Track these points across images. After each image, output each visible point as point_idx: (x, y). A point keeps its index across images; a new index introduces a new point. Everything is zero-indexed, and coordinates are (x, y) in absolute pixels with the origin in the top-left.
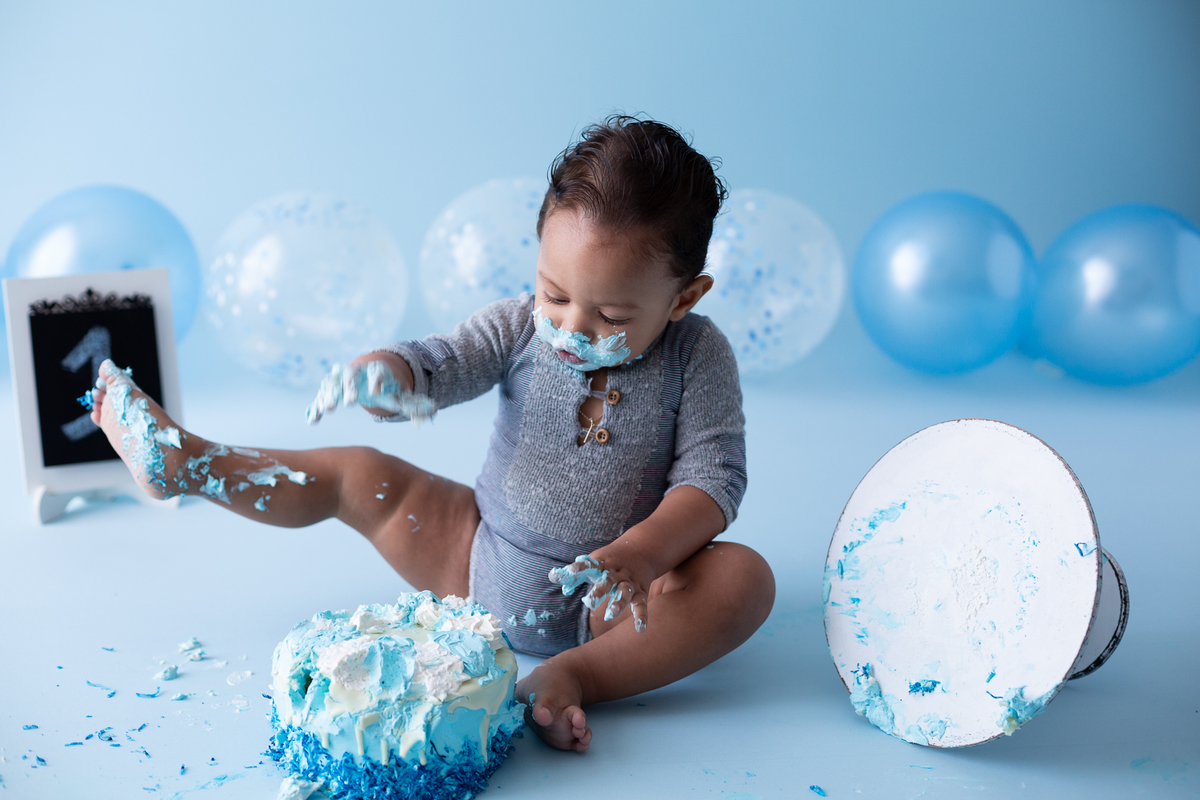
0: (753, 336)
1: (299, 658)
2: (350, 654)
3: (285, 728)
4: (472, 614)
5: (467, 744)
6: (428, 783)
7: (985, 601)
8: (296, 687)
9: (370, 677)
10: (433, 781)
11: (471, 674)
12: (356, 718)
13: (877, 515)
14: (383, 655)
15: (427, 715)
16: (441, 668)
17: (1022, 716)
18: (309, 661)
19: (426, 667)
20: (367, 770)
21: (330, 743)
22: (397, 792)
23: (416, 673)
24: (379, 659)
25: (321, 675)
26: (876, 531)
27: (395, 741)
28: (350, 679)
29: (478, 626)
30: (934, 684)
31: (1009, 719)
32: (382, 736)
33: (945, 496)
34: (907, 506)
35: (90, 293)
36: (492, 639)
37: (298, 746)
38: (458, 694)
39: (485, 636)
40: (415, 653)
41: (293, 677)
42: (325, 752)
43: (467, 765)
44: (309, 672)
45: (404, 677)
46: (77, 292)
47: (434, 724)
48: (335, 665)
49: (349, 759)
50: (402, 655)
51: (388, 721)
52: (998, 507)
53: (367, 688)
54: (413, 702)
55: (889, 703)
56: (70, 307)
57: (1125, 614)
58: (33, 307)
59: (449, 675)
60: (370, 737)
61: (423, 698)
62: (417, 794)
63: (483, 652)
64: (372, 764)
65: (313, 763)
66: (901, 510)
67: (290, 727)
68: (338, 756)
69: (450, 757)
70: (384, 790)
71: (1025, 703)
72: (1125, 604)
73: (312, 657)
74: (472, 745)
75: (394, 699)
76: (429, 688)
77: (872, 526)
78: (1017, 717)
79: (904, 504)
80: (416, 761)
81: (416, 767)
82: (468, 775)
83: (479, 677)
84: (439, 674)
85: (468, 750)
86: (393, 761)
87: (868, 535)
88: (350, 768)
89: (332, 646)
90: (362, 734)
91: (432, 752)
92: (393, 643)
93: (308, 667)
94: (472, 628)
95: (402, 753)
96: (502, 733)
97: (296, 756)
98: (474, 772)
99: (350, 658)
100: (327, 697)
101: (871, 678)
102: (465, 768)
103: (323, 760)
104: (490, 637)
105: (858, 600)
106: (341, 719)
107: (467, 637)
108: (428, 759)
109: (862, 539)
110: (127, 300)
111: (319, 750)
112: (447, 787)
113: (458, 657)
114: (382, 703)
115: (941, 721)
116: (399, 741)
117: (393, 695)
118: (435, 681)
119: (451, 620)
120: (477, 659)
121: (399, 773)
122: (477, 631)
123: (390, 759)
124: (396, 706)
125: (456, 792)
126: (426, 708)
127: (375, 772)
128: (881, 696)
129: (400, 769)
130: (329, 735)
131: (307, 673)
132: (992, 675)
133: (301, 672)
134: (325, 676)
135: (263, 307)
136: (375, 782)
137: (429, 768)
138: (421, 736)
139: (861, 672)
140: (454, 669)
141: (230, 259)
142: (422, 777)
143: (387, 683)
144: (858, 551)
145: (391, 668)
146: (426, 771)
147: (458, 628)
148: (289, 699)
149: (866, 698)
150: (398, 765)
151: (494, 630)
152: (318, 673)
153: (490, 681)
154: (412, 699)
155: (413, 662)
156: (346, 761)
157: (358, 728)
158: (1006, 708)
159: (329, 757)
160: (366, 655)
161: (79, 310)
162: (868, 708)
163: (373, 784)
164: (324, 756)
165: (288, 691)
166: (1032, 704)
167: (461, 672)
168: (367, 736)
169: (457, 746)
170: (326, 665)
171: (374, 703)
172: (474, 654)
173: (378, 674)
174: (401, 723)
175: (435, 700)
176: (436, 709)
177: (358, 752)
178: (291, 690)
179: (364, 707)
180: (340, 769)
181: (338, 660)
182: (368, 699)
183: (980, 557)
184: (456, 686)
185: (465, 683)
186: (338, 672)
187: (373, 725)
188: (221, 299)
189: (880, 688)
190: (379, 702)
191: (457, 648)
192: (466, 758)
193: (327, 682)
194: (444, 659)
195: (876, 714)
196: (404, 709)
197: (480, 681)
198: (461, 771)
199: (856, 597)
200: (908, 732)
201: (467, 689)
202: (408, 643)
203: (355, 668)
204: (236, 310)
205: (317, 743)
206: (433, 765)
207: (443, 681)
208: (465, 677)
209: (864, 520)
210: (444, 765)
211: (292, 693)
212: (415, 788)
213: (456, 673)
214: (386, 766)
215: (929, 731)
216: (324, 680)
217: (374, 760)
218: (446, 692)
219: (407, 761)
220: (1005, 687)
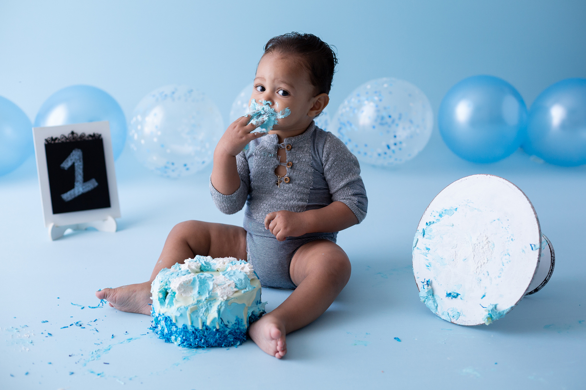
0: (388, 147)
1: (162, 283)
2: (184, 280)
3: (157, 316)
4: (241, 264)
5: (237, 319)
6: (220, 337)
7: (486, 262)
8: (161, 296)
9: (193, 291)
10: (222, 336)
11: (239, 288)
12: (187, 308)
13: (443, 211)
14: (199, 281)
15: (219, 306)
16: (225, 286)
17: (494, 317)
18: (167, 285)
19: (218, 285)
20: (193, 332)
21: (176, 321)
22: (207, 342)
23: (214, 288)
24: (197, 283)
25: (172, 291)
26: (442, 219)
27: (205, 318)
28: (185, 292)
29: (243, 268)
30: (458, 295)
31: (488, 318)
32: (199, 316)
33: (476, 209)
34: (458, 210)
35: (73, 133)
36: (249, 274)
37: (163, 323)
38: (232, 297)
39: (246, 273)
40: (214, 280)
41: (160, 292)
42: (174, 325)
43: (237, 329)
44: (167, 289)
45: (208, 290)
46: (67, 133)
47: (222, 310)
48: (178, 285)
49: (185, 327)
50: (208, 281)
51: (201, 309)
52: (499, 220)
53: (192, 295)
54: (213, 301)
55: (436, 299)
56: (64, 140)
57: (552, 270)
58: (46, 140)
59: (228, 289)
60: (194, 317)
61: (217, 299)
62: (216, 342)
63: (244, 279)
64: (195, 329)
65: (169, 330)
66: (455, 211)
67: (159, 315)
68: (180, 326)
69: (230, 326)
70: (201, 340)
71: (496, 312)
72: (553, 266)
73: (168, 283)
74: (240, 320)
75: (204, 299)
76: (219, 294)
77: (440, 216)
78: (492, 318)
79: (456, 209)
80: (214, 327)
81: (214, 330)
82: (238, 334)
83: (242, 290)
84: (224, 288)
85: (238, 322)
86: (204, 328)
87: (438, 220)
88: (186, 331)
89: (177, 278)
90: (190, 315)
91: (221, 323)
92: (204, 276)
93: (166, 287)
94: (240, 269)
95: (208, 323)
96: (254, 315)
97: (162, 327)
98: (241, 332)
99: (184, 283)
100: (174, 300)
101: (429, 287)
102: (237, 331)
103: (174, 329)
104: (248, 273)
105: (429, 249)
106: (181, 309)
107: (237, 273)
108: (220, 326)
109: (435, 221)
110: (90, 136)
111: (172, 324)
112: (229, 339)
113: (233, 281)
114: (199, 302)
115: (458, 313)
116: (206, 318)
117: (203, 298)
118: (222, 291)
119: (231, 266)
120: (242, 282)
121: (207, 333)
122: (242, 271)
123: (203, 326)
124: (205, 302)
125: (233, 341)
126: (218, 303)
127: (197, 333)
128: (433, 295)
129: (208, 331)
130: (176, 317)
131: (166, 290)
132: (484, 296)
133: (163, 290)
134: (174, 291)
135: (155, 140)
136: (197, 337)
137: (221, 330)
138: (216, 315)
139: (425, 283)
140: (231, 286)
141: (139, 118)
142: (217, 334)
143: (201, 293)
144: (432, 226)
145: (203, 287)
146: (219, 332)
147: (234, 270)
148: (159, 302)
149: (426, 295)
150: (207, 329)
151: (250, 270)
152: (170, 290)
153: (247, 291)
154: (212, 299)
155: (212, 283)
156: (184, 328)
157: (188, 313)
158: (487, 313)
159: (176, 327)
160: (192, 281)
161: (68, 141)
162: (426, 300)
163: (196, 338)
164: (174, 326)
165: (157, 298)
166: (499, 313)
167: (234, 287)
168: (192, 316)
169: (233, 321)
170: (174, 286)
171: (195, 302)
172: (240, 280)
173: (197, 289)
174: (207, 310)
175: (222, 299)
176: (223, 304)
177: (189, 324)
178: (159, 298)
179: (191, 303)
180: (181, 332)
181: (179, 283)
182: (193, 300)
183: (487, 241)
184: (232, 293)
185: (236, 292)
186: (179, 289)
187: (195, 311)
188: (136, 137)
189: (433, 291)
190: (197, 301)
191: (233, 277)
192: (237, 326)
193: (174, 293)
194: (227, 282)
195: (430, 303)
196: (209, 304)
197: (243, 291)
198: (235, 332)
199: (428, 247)
200: (443, 314)
201: (236, 295)
202: (211, 276)
203: (186, 287)
204: (143, 142)
205: (171, 320)
206: (222, 329)
207: (226, 291)
208: (235, 289)
209: (437, 212)
210: (227, 329)
211: (159, 299)
212: (215, 340)
213: (232, 288)
214: (201, 330)
215: (452, 316)
216: (173, 293)
217: (196, 327)
218: (227, 296)
219: (211, 327)
220: (488, 303)
